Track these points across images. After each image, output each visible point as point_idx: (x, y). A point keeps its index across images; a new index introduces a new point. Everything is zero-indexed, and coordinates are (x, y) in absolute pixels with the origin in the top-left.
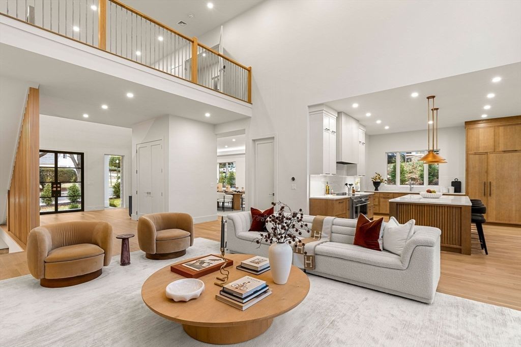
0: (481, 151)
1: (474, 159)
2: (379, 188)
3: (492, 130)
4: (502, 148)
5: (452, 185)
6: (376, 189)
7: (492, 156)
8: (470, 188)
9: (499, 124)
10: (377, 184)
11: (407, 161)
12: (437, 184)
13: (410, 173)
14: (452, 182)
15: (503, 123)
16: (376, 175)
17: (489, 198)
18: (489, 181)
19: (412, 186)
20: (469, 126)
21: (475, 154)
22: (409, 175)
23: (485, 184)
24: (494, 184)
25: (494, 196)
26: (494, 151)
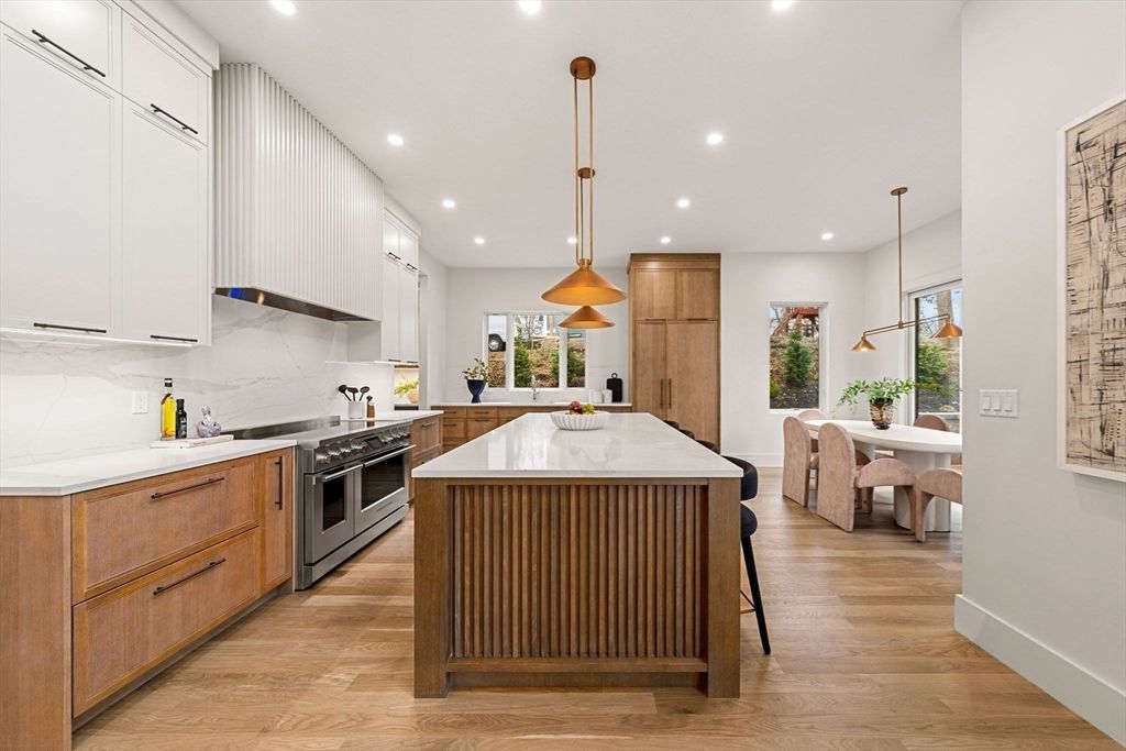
0: (656, 316)
1: (646, 331)
2: (481, 396)
3: (671, 275)
4: (686, 314)
5: (609, 387)
6: (476, 399)
7: (672, 327)
8: (639, 392)
9: (681, 265)
10: (475, 387)
11: (535, 348)
12: (582, 385)
13: (538, 366)
14: (609, 381)
15: (688, 265)
16: (478, 364)
17: (669, 410)
18: (668, 378)
19: (537, 390)
20: (639, 264)
21: (647, 322)
22: (537, 370)
23: (662, 383)
24: (675, 383)
25: (675, 406)
26: (676, 320)
